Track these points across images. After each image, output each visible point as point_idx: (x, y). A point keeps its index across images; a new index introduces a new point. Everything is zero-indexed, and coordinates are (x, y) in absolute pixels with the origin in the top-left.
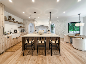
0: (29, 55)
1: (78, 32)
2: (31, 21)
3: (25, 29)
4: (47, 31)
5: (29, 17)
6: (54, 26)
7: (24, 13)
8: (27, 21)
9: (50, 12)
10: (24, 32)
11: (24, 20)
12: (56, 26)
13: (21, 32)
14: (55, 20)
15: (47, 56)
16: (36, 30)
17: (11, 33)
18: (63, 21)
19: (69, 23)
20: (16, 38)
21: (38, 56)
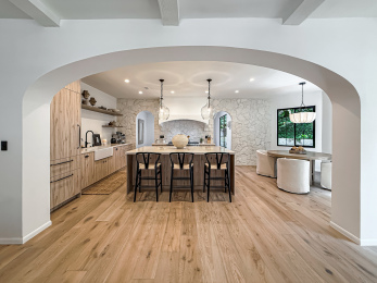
0: (150, 200)
1: (309, 142)
2: (145, 104)
3: (124, 131)
4: (201, 141)
5: (141, 93)
6: (228, 119)
7: (127, 81)
8: (130, 103)
9: (209, 80)
10: (120, 142)
11: (119, 100)
12: (235, 120)
13: (113, 142)
14: (230, 99)
15: (195, 204)
16: (162, 137)
17: (86, 143)
18: (259, 102)
19: (278, 111)
20: (103, 161)
21: (173, 203)
